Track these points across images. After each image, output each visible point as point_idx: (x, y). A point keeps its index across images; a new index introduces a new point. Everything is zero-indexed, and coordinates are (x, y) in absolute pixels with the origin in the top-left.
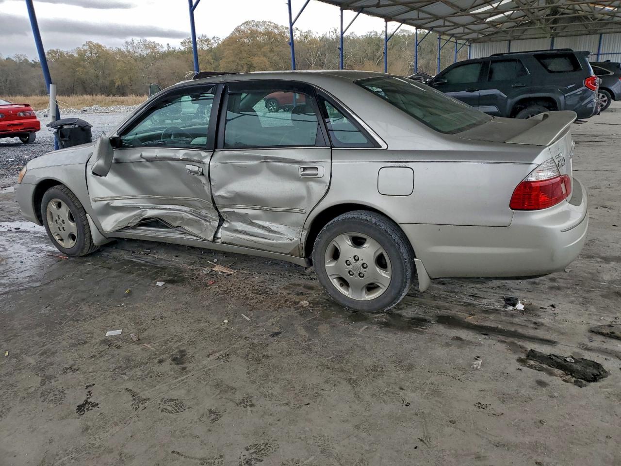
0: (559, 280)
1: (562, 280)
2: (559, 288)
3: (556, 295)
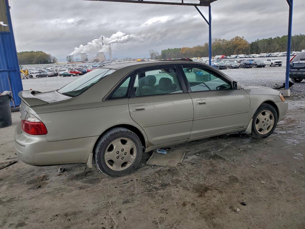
0: (30, 176)
1: (28, 176)
2: (29, 172)
3: (31, 168)
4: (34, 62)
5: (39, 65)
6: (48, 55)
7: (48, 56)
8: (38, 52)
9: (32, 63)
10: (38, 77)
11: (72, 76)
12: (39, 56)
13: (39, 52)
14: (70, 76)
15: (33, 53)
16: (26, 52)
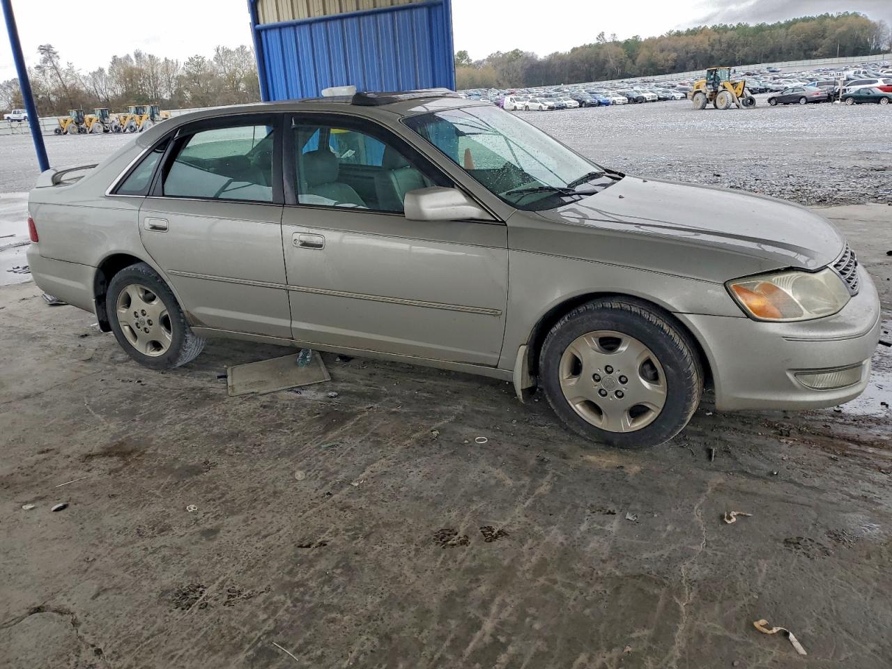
4: (820, 50)
5: (835, 60)
6: (874, 23)
7: (872, 29)
8: (843, 16)
9: (814, 53)
10: (773, 102)
11: (884, 102)
12: (844, 29)
13: (846, 16)
14: (879, 103)
15: (828, 21)
16: (805, 20)
